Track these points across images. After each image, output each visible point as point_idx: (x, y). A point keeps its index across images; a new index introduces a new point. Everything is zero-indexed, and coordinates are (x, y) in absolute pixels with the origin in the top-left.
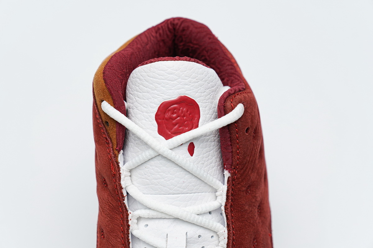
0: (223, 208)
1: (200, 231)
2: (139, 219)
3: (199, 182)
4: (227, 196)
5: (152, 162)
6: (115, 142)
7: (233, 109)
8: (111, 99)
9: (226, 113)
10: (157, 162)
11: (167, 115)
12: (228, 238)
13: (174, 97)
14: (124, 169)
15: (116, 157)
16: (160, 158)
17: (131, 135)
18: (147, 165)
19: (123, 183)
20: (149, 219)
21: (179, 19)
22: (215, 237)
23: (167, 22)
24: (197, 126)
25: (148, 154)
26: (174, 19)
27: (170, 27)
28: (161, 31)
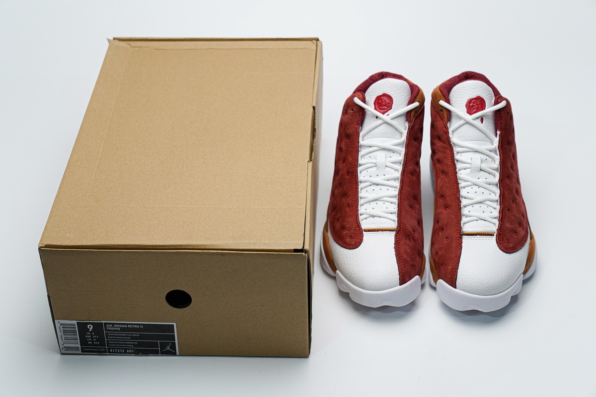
0: (497, 147)
1: (487, 157)
2: (458, 153)
3: (485, 136)
4: (499, 142)
5: (464, 126)
6: (446, 118)
7: (501, 102)
8: (444, 98)
9: (498, 104)
10: (466, 126)
11: (471, 104)
12: (500, 159)
13: (474, 96)
14: (450, 130)
15: (447, 124)
16: (467, 124)
17: (453, 114)
18: (461, 128)
19: (450, 136)
20: (462, 152)
21: (469, 72)
22: (493, 161)
23: (463, 73)
24: (485, 109)
25: (462, 122)
26: (467, 72)
27: (465, 75)
28: (461, 78)
